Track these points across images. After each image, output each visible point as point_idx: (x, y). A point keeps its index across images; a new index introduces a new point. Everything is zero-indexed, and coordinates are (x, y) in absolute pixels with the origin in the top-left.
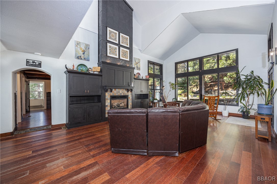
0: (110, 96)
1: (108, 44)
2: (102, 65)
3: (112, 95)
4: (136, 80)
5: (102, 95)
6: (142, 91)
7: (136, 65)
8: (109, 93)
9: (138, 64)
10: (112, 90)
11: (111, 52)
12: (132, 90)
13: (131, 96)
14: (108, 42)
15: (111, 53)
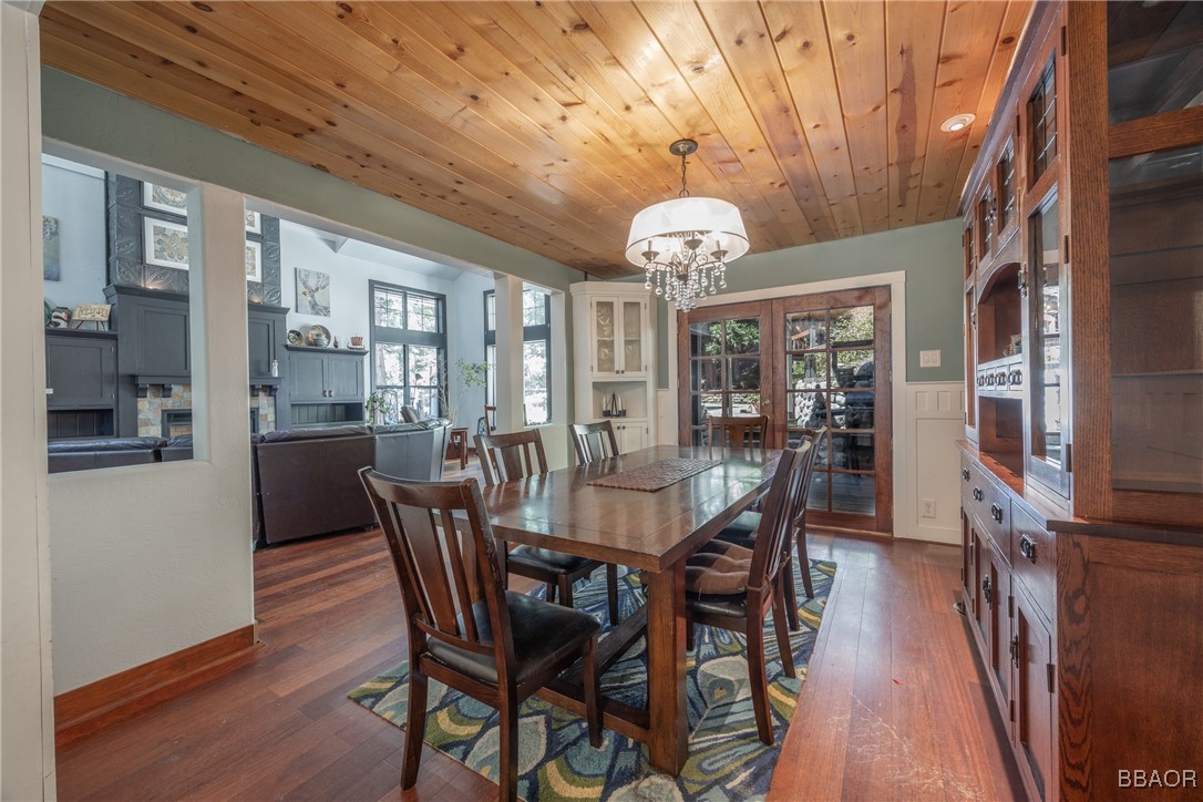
0: (163, 411)
1: (150, 224)
2: (115, 299)
3: (170, 407)
4: (295, 355)
5: (120, 408)
6: (327, 394)
7: (310, 299)
8: (158, 401)
9: (316, 295)
10: (170, 389)
11: (163, 250)
12: (276, 389)
13: (272, 410)
14: (144, 212)
15: (166, 254)
